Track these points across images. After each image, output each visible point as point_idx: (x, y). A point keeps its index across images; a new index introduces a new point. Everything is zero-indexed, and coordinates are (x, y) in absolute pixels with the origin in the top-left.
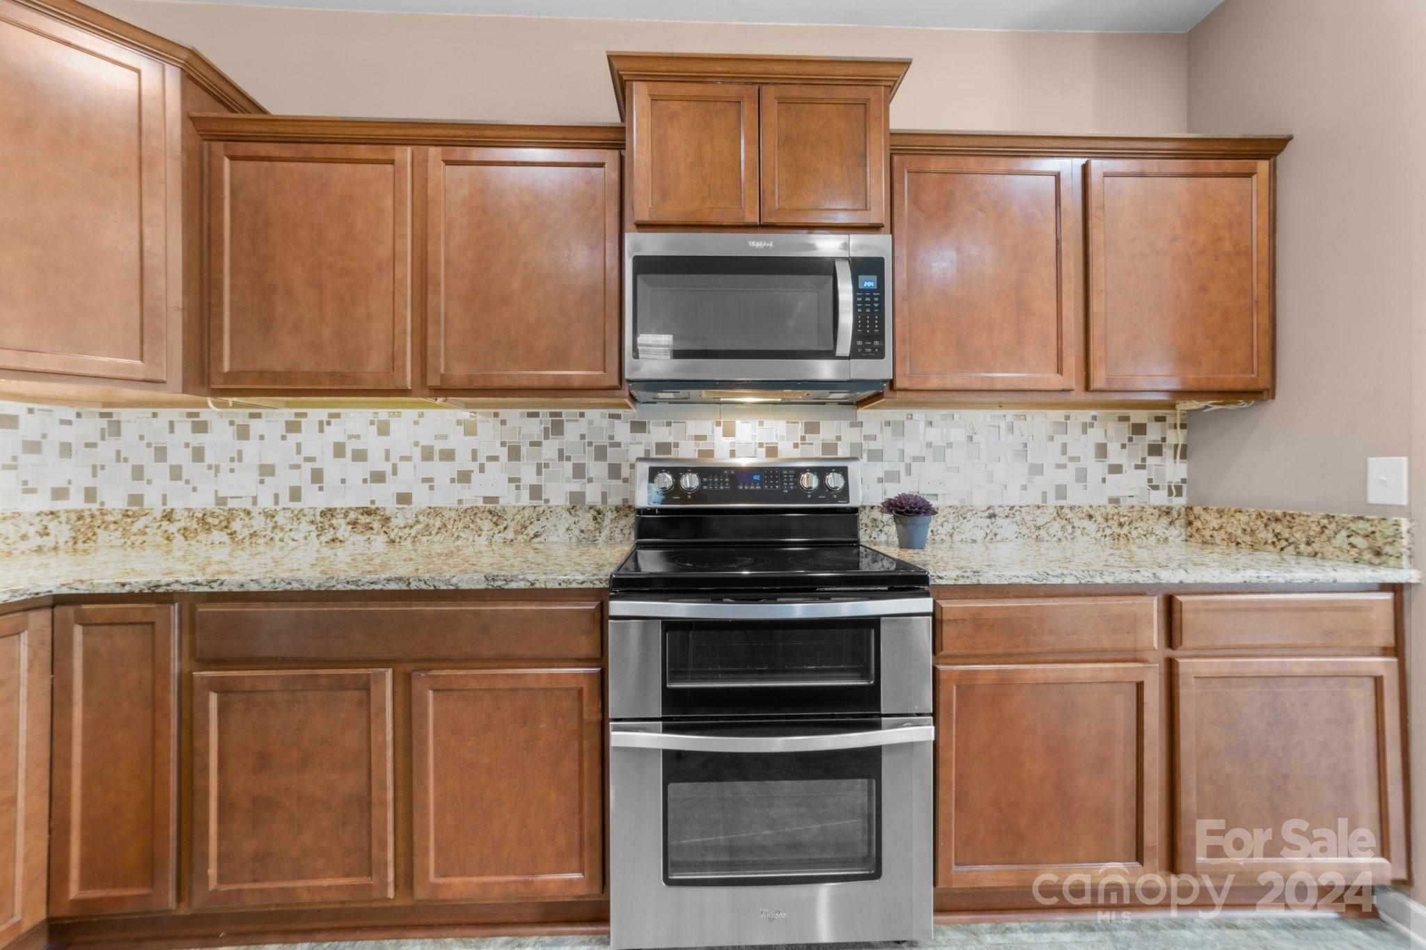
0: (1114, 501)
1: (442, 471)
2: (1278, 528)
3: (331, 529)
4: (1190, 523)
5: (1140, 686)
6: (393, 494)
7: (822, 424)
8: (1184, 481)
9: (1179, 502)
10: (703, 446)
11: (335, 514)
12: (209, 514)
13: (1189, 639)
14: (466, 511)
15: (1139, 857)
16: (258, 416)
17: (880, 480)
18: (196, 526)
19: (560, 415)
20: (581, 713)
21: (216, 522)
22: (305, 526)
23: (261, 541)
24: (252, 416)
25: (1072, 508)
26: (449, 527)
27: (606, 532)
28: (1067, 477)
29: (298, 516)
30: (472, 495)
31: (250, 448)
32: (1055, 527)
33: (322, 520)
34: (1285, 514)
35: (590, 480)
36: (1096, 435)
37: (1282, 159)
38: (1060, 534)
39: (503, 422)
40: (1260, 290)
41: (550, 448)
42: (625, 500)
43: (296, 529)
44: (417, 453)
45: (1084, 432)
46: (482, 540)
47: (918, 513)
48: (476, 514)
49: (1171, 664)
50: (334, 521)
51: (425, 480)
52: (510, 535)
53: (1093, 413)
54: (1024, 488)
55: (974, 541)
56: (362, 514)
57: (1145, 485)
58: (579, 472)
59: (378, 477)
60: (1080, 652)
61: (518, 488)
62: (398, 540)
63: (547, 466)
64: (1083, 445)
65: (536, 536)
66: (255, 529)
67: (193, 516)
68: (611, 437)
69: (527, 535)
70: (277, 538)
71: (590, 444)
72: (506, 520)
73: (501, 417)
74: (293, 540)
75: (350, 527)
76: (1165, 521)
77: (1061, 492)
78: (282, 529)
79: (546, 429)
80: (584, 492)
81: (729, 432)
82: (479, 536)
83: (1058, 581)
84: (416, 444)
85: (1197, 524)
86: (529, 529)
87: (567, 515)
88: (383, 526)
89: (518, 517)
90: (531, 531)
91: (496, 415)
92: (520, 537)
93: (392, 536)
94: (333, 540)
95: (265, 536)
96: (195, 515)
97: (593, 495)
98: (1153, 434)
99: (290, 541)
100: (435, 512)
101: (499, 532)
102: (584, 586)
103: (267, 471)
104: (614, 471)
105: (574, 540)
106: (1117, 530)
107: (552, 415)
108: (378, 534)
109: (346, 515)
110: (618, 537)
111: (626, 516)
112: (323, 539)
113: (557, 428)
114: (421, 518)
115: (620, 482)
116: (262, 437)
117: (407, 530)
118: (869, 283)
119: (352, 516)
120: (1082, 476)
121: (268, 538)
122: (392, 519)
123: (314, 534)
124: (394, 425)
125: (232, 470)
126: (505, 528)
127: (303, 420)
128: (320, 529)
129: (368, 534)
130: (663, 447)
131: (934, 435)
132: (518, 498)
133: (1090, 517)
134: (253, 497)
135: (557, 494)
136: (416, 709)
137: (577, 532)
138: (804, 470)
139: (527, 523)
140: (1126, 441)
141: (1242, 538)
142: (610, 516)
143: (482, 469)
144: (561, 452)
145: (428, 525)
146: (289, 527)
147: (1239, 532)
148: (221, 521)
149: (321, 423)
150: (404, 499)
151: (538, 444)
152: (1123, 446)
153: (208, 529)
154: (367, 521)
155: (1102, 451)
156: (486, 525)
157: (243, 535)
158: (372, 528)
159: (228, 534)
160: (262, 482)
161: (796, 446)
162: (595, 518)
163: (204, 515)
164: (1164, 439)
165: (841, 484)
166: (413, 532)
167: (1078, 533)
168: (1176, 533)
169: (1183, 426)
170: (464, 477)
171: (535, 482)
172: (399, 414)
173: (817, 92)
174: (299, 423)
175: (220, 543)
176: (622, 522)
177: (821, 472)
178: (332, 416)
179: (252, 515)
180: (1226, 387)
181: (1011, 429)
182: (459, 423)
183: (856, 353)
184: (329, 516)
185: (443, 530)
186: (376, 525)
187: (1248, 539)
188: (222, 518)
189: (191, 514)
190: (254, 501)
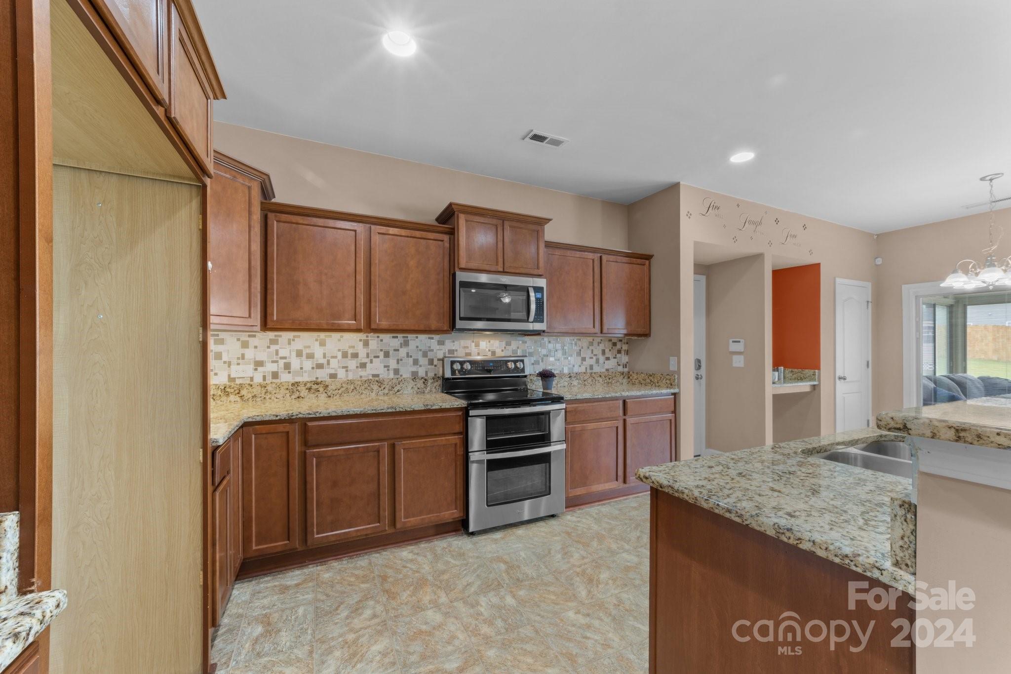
0: (607, 370)
1: (352, 364)
2: (651, 378)
3: (297, 392)
4: (629, 378)
5: (617, 427)
6: (327, 374)
7: (512, 342)
8: (627, 362)
9: (626, 370)
10: (468, 351)
11: (299, 384)
12: (228, 387)
13: (629, 413)
14: (366, 381)
15: (617, 480)
16: (254, 336)
17: (533, 364)
18: (220, 394)
19: (407, 337)
20: (456, 452)
21: (232, 390)
22: (283, 391)
23: (259, 399)
24: (249, 336)
25: (595, 373)
26: (358, 389)
27: (428, 389)
28: (593, 362)
29: (279, 387)
30: (367, 373)
31: (250, 353)
32: (590, 380)
33: (292, 388)
34: (653, 374)
35: (421, 366)
36: (602, 346)
37: (652, 260)
38: (591, 383)
39: (382, 340)
40: (647, 302)
41: (403, 352)
42: (435, 375)
43: (278, 393)
44: (340, 355)
45: (599, 345)
46: (373, 395)
47: (551, 377)
48: (370, 382)
49: (625, 421)
50: (299, 388)
51: (343, 367)
52: (386, 391)
53: (601, 338)
54: (580, 366)
55: (564, 386)
56: (314, 384)
57: (616, 364)
58: (416, 362)
59: (320, 366)
60: (602, 419)
61: (388, 370)
62: (332, 396)
63: (401, 360)
64: (598, 351)
65: (398, 391)
66: (255, 393)
67: (218, 388)
68: (430, 347)
69: (394, 391)
70: (267, 398)
71: (421, 350)
72: (385, 385)
73: (380, 338)
74: (277, 398)
75: (308, 390)
76: (622, 377)
77: (591, 367)
78: (270, 393)
79: (401, 344)
80: (418, 372)
81: (477, 345)
82: (372, 392)
83: (597, 397)
84: (339, 350)
85: (631, 377)
86: (395, 388)
87: (412, 382)
88: (324, 390)
89: (390, 383)
90: (396, 389)
91: (378, 337)
92: (391, 392)
93: (329, 394)
94: (299, 397)
95: (261, 397)
96: (220, 388)
97: (421, 373)
98: (618, 346)
99: (275, 399)
100: (351, 382)
101: (381, 390)
102: (459, 406)
103: (259, 364)
104: (431, 362)
105: (415, 392)
106: (608, 380)
107: (403, 337)
108: (322, 393)
109: (305, 385)
110: (434, 390)
111: (437, 381)
112: (293, 397)
113: (406, 343)
114: (344, 385)
115: (433, 367)
116: (256, 347)
117: (337, 391)
118: (539, 295)
119: (308, 385)
120: (597, 361)
121: (262, 398)
122: (329, 386)
123: (288, 395)
124: (328, 341)
125: (238, 364)
126: (384, 388)
127: (280, 339)
128: (291, 392)
129: (317, 393)
130: (451, 352)
131: (551, 346)
132: (388, 374)
133: (600, 376)
134: (250, 377)
135: (406, 373)
136: (397, 457)
137: (416, 389)
138: (509, 361)
139: (394, 386)
140: (611, 349)
141: (642, 382)
142: (430, 381)
143: (371, 362)
144: (408, 354)
145: (347, 388)
146: (274, 392)
147: (642, 380)
148: (235, 390)
149: (289, 340)
150: (333, 376)
151: (398, 350)
152: (610, 350)
153: (228, 394)
154: (316, 387)
155: (604, 352)
156: (375, 387)
157: (249, 397)
158: (319, 391)
159: (239, 397)
160: (256, 370)
161: (502, 351)
162: (424, 383)
163: (225, 387)
164: (622, 348)
165: (522, 366)
166: (340, 392)
167: (597, 381)
168: (625, 381)
169: (627, 343)
170: (363, 366)
171: (396, 368)
172: (331, 336)
173: (522, 226)
174: (278, 339)
175: (235, 401)
176: (436, 384)
177: (515, 362)
178: (294, 337)
179: (253, 386)
180: (639, 333)
181: (576, 344)
182: (360, 340)
183: (535, 321)
184: (296, 386)
185: (355, 390)
186: (321, 389)
187: (644, 382)
188: (236, 389)
189: (217, 387)
190: (252, 379)
